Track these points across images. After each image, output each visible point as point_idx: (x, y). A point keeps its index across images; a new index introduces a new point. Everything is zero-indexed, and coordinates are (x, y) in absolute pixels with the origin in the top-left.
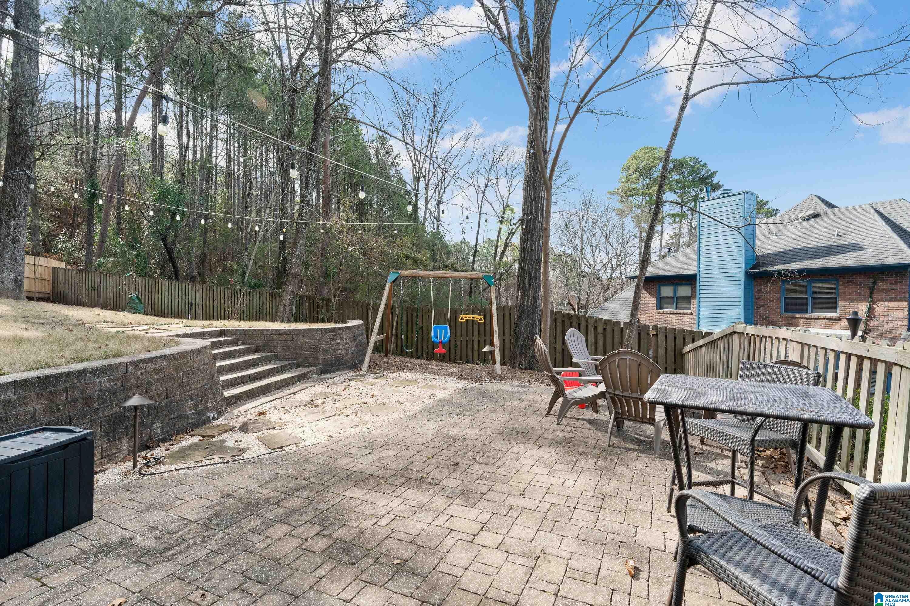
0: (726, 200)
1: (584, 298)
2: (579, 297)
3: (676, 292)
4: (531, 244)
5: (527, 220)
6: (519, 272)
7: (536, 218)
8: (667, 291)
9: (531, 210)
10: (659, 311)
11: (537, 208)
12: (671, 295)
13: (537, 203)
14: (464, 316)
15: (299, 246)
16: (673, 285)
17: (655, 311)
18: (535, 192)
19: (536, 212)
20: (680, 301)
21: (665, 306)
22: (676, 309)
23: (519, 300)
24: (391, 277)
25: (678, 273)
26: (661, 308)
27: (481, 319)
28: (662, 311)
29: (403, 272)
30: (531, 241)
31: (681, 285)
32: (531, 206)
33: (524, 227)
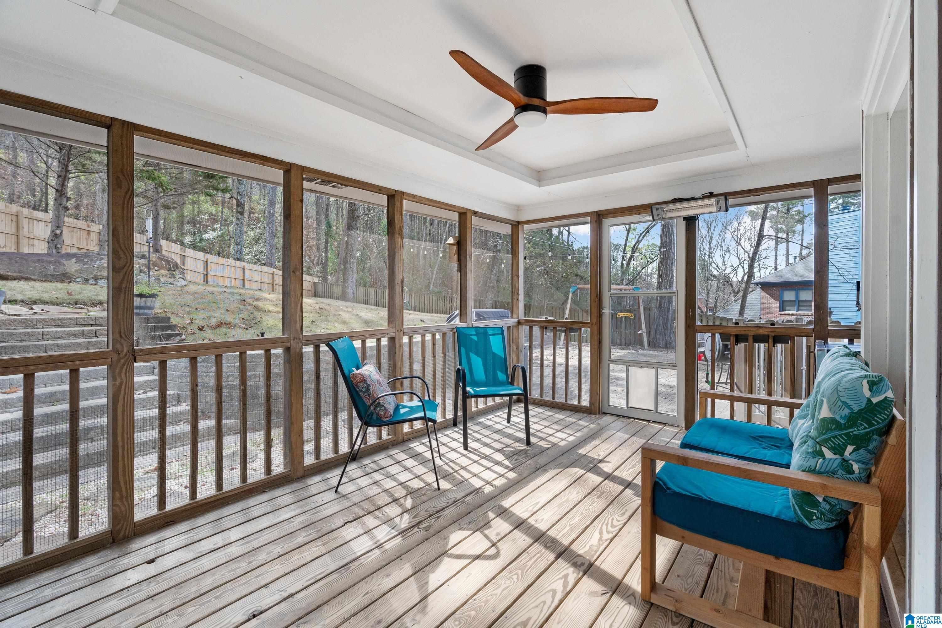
0: (847, 215)
1: (712, 301)
2: (707, 301)
3: (797, 296)
4: (666, 267)
5: (664, 251)
6: (657, 285)
7: (670, 249)
8: (789, 296)
9: (666, 244)
10: (781, 313)
11: (670, 243)
12: (793, 298)
13: (670, 240)
14: (620, 314)
15: (495, 267)
16: (795, 290)
17: (778, 312)
18: (668, 231)
19: (670, 245)
20: (801, 303)
21: (787, 308)
22: (798, 311)
23: (658, 304)
24: (572, 290)
25: (800, 280)
26: (783, 310)
27: (632, 316)
28: (784, 312)
29: (580, 286)
30: (666, 265)
31: (803, 289)
32: (666, 242)
33: (662, 256)
